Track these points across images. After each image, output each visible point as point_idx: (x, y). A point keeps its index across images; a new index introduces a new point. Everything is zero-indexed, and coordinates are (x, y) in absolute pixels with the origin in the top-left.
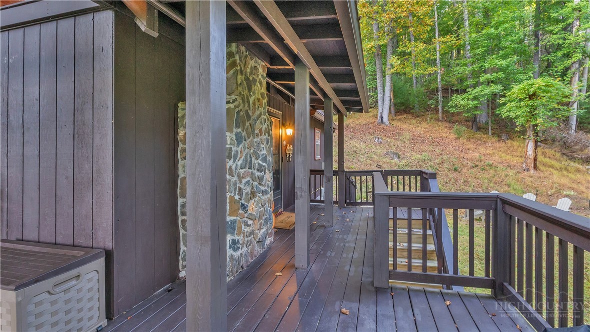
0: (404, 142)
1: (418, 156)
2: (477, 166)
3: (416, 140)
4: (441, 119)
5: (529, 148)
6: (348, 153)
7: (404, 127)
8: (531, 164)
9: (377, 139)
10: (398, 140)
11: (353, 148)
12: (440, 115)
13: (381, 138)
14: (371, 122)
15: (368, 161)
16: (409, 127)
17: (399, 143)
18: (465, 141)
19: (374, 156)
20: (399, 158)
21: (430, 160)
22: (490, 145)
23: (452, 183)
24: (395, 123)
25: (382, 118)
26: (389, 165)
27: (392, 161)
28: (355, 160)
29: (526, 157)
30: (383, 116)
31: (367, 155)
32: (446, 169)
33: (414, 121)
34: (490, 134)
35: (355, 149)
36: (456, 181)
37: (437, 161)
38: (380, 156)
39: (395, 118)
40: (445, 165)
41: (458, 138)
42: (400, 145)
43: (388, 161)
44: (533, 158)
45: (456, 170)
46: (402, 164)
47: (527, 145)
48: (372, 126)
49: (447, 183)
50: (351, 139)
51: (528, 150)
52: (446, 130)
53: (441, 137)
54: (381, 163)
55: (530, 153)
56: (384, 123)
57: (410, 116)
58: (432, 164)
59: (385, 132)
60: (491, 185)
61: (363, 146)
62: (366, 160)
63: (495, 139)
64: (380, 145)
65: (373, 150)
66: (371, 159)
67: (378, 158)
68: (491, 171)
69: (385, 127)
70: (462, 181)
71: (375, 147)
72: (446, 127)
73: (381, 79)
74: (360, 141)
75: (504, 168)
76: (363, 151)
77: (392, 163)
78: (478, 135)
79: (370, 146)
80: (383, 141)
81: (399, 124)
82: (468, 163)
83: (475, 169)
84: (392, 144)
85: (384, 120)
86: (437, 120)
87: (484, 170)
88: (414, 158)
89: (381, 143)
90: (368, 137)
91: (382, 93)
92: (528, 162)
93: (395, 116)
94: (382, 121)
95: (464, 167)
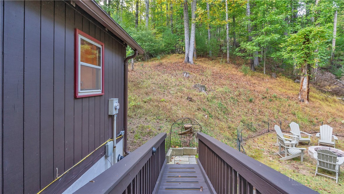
0: (207, 77)
1: (221, 89)
2: (266, 97)
3: (216, 76)
4: (228, 62)
5: (304, 83)
6: (160, 86)
7: (204, 66)
8: (305, 96)
9: (185, 74)
10: (202, 75)
11: (164, 81)
12: (228, 59)
13: (189, 73)
14: (180, 61)
15: (178, 93)
16: (208, 66)
17: (204, 78)
18: (250, 77)
19: (184, 89)
20: (206, 90)
21: (230, 92)
22: (267, 81)
23: (250, 113)
24: (198, 63)
25: (188, 58)
26: (199, 97)
27: (200, 93)
28: (166, 93)
29: (302, 90)
30: (189, 57)
31: (177, 88)
32: (244, 101)
33: (211, 62)
34: (265, 73)
35: (166, 82)
36: (253, 111)
37: (235, 93)
38: (188, 88)
39: (197, 60)
40: (243, 97)
41: (245, 75)
42: (204, 79)
43: (197, 93)
44: (307, 91)
45: (251, 101)
46: (210, 96)
47: (303, 81)
48: (180, 64)
49: (247, 113)
50: (164, 73)
51: (303, 85)
52: (234, 69)
53: (232, 74)
54: (191, 96)
55: (305, 88)
56: (190, 62)
57: (207, 59)
58: (233, 96)
59: (191, 69)
60: (280, 114)
61: (173, 79)
62: (176, 93)
63: (268, 77)
64: (188, 79)
65: (183, 83)
66: (181, 91)
67: (188, 90)
68: (277, 102)
69: (191, 65)
70: (257, 111)
71: (184, 80)
72: (233, 67)
73: (188, 28)
74: (171, 75)
75: (286, 100)
76: (174, 84)
77: (201, 95)
78: (256, 73)
79: (179, 79)
80: (191, 76)
81: (200, 63)
82: (258, 95)
83: (265, 100)
84: (198, 78)
85: (190, 60)
86: (226, 62)
87: (271, 101)
88: (218, 90)
89: (189, 77)
90: (178, 72)
91: (188, 39)
92: (303, 94)
93: (197, 59)
94: (188, 60)
95: (256, 98)
